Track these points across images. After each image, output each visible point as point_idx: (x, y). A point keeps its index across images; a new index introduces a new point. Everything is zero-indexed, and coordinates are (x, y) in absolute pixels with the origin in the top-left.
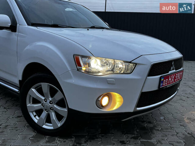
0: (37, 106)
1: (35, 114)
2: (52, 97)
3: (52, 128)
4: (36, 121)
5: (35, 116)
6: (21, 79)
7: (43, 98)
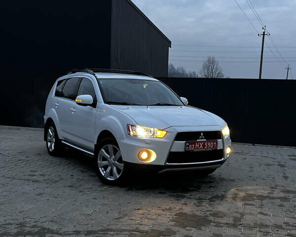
0: (105, 163)
1: (103, 169)
2: (115, 155)
3: (113, 179)
4: (103, 175)
5: (103, 171)
6: (96, 143)
7: (109, 157)
